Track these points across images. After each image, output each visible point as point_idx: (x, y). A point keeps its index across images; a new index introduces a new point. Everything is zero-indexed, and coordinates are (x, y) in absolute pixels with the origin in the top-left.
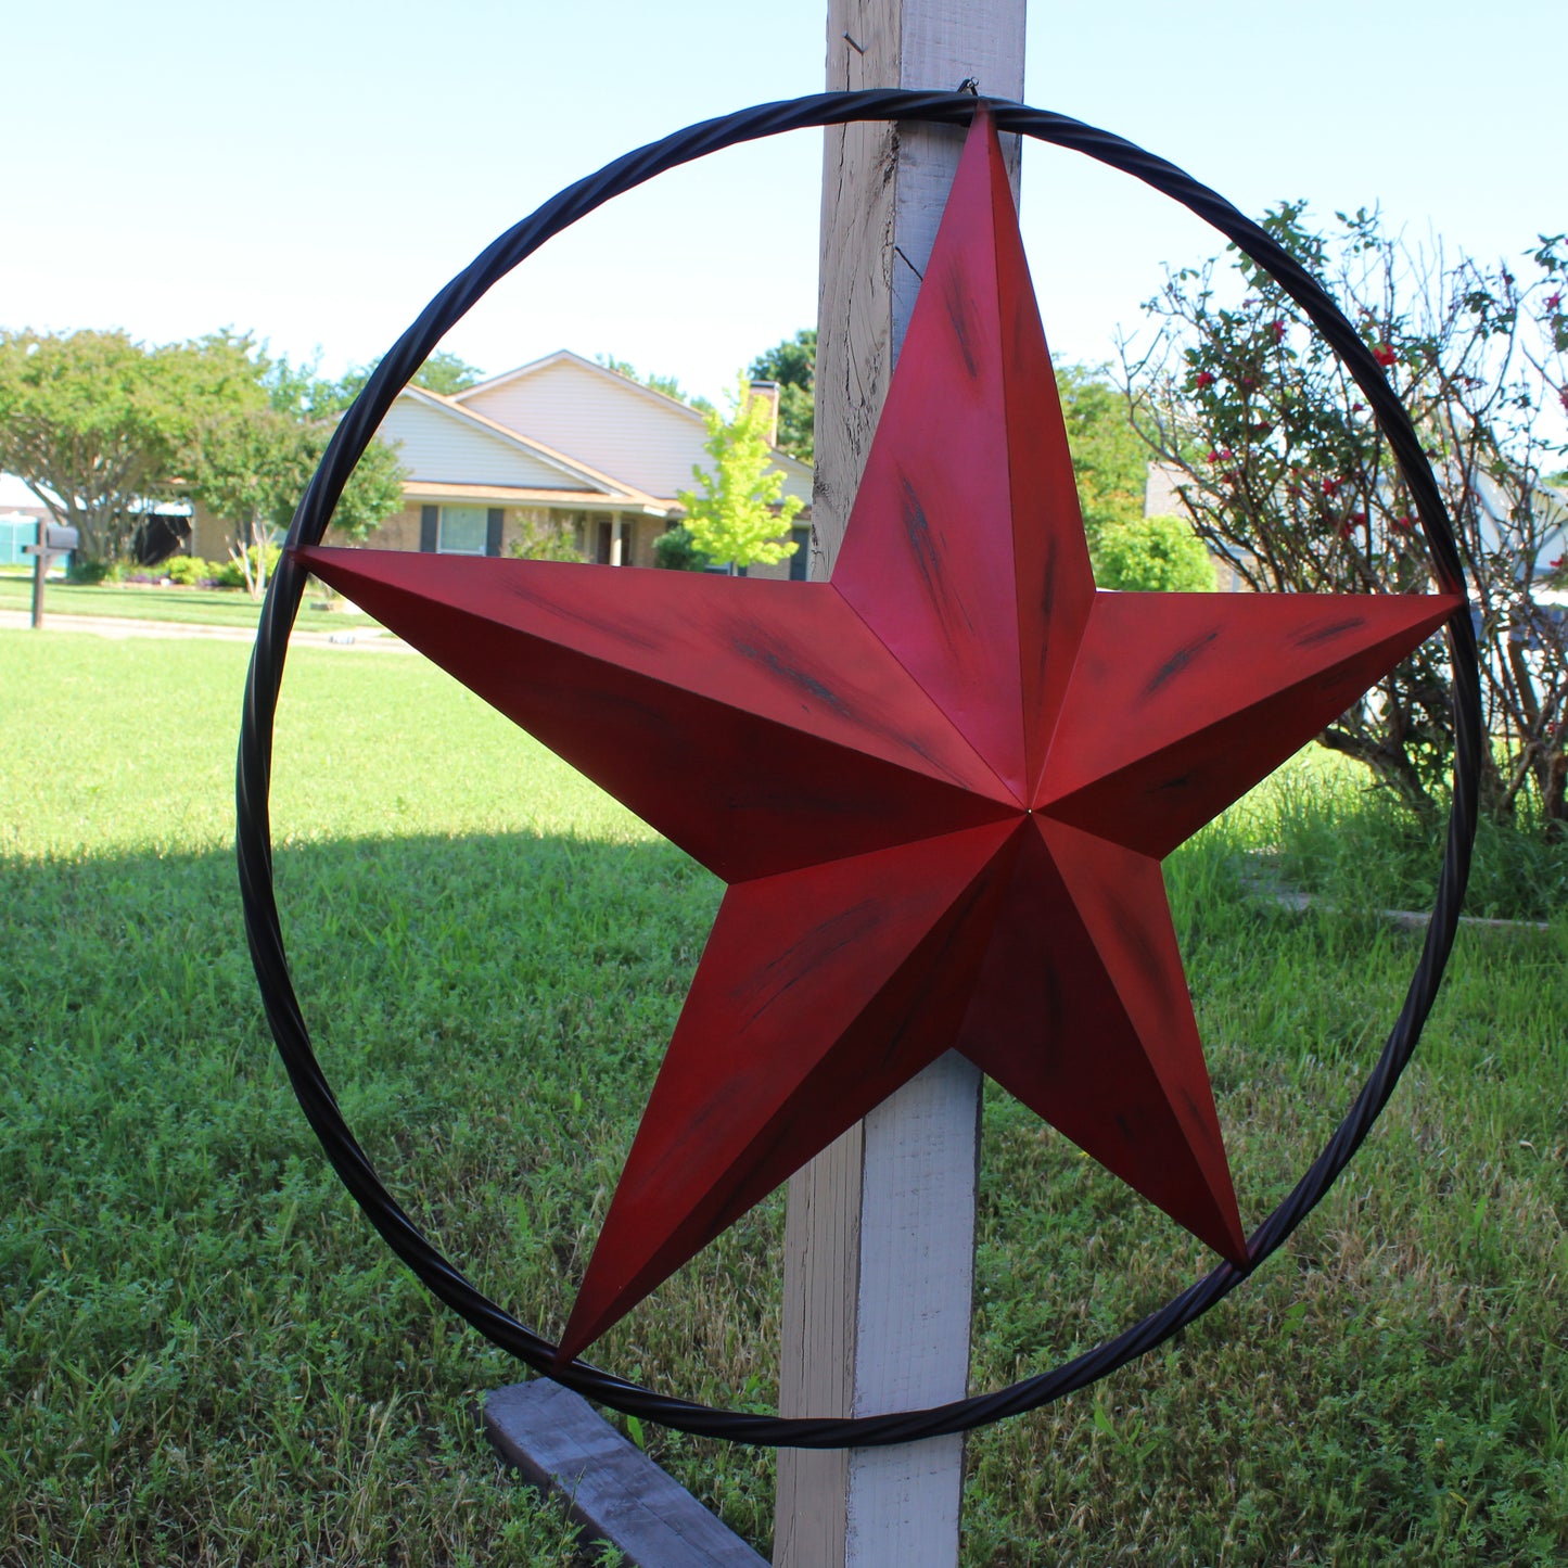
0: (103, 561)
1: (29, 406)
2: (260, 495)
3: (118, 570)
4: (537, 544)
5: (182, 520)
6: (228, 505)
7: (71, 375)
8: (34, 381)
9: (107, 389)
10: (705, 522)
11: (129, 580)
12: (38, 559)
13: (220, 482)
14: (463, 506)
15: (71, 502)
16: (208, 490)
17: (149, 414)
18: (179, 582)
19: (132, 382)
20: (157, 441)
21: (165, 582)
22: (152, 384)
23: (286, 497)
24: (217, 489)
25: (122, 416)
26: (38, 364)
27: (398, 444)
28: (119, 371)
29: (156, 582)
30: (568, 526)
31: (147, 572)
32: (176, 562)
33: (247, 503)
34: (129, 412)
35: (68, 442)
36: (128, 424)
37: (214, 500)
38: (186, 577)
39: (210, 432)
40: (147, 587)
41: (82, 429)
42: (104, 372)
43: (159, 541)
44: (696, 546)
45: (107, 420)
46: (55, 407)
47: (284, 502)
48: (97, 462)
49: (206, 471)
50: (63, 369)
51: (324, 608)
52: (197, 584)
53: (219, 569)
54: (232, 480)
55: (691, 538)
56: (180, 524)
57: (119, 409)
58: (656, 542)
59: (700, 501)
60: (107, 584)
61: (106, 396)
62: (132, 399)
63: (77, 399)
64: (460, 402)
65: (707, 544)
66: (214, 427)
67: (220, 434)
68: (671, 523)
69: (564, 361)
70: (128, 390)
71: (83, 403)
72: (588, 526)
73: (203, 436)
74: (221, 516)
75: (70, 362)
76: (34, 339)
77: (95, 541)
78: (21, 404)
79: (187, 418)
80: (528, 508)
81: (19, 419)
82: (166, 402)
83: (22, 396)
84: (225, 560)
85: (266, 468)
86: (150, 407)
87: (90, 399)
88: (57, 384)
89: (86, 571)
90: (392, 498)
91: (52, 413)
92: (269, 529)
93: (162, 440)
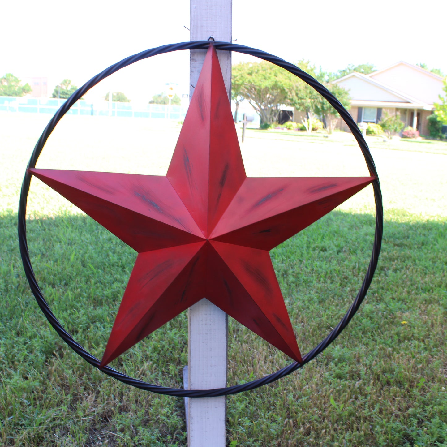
0: (269, 123)
1: (249, 81)
2: (310, 105)
3: (272, 126)
4: (389, 119)
5: (291, 112)
6: (302, 108)
7: (261, 72)
8: (250, 74)
9: (270, 76)
10: (441, 112)
11: (275, 128)
12: (244, 124)
13: (300, 101)
14: (370, 108)
15: (260, 107)
16: (296, 103)
17: (281, 82)
18: (289, 129)
19: (277, 73)
20: (283, 90)
21: (285, 129)
22: (282, 74)
23: (317, 105)
24: (299, 103)
25: (274, 83)
26: (252, 69)
27: (349, 90)
28: (273, 71)
29: (283, 129)
30: (398, 113)
31: (280, 126)
32: (288, 123)
33: (307, 107)
34: (276, 82)
35: (259, 91)
36: (275, 86)
37: (298, 106)
38: (291, 127)
39: (297, 87)
40: (280, 130)
41: (263, 87)
42: (269, 71)
43: (285, 117)
44: (438, 119)
45: (269, 84)
46: (256, 81)
47: (316, 107)
48: (268, 96)
49: (295, 98)
50: (258, 70)
51: (327, 137)
52: (294, 130)
53: (300, 126)
54: (303, 101)
55: (437, 116)
56: (291, 113)
57: (273, 81)
58: (428, 117)
59: (440, 105)
60: (269, 129)
61: (269, 78)
62: (276, 78)
63: (262, 79)
64: (370, 77)
65: (442, 119)
66: (298, 86)
67: (300, 88)
68: (432, 112)
69: (401, 64)
70: (276, 76)
71: (263, 80)
72: (407, 113)
73: (295, 88)
74: (299, 111)
75: (260, 68)
76: (251, 63)
77: (267, 118)
78: (247, 80)
79: (291, 83)
80: (386, 108)
81: (247, 85)
82: (286, 79)
83: (247, 78)
84: (301, 123)
85: (312, 97)
86: (281, 80)
87: (265, 79)
88: (257, 75)
89: (264, 126)
90: (347, 105)
91: (255, 83)
92: (313, 114)
93: (284, 90)
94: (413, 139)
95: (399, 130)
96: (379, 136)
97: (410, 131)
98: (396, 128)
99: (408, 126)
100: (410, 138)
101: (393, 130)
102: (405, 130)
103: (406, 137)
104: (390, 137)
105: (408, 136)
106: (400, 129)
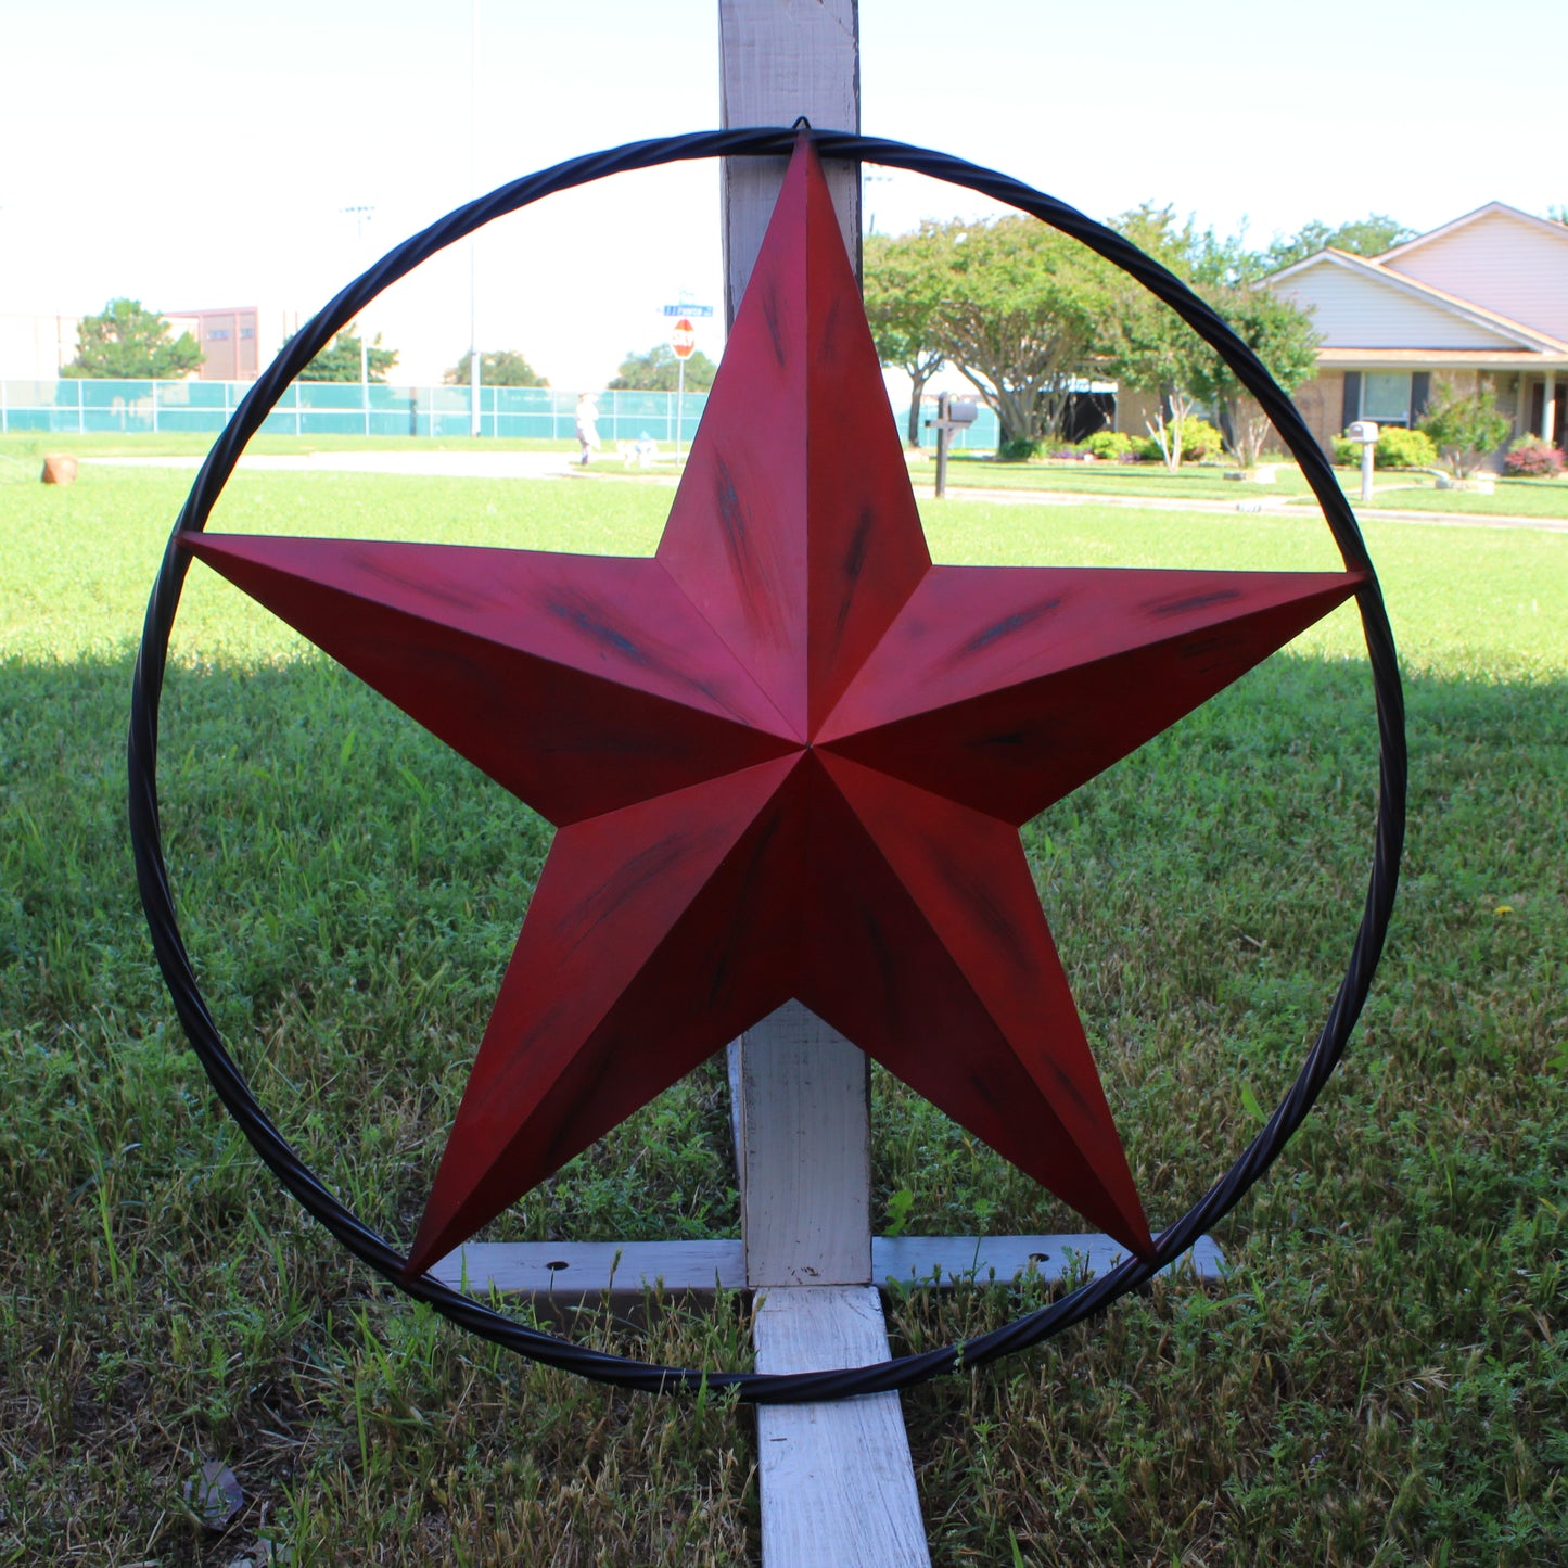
0: (1029, 439)
1: (957, 292)
2: (1175, 367)
3: (1044, 447)
4: (1456, 406)
5: (1108, 396)
6: (1145, 379)
7: (997, 259)
8: (960, 268)
9: (1030, 271)
11: (1053, 457)
12: (940, 432)
13: (1137, 356)
14: (1386, 372)
15: (999, 384)
16: (1125, 364)
17: (1070, 293)
18: (1102, 457)
19: (1054, 263)
20: (1077, 320)
21: (1088, 458)
22: (1072, 263)
23: (1200, 367)
24: (1134, 363)
25: (1043, 296)
26: (965, 251)
27: (1312, 309)
28: (1041, 253)
29: (1080, 458)
30: (1488, 386)
31: (1071, 448)
32: (1099, 438)
33: (1162, 376)
34: (1051, 292)
35: (994, 327)
36: (1050, 308)
37: (1131, 374)
38: (1109, 452)
39: (1127, 306)
40: (1071, 463)
41: (1006, 312)
42: (1026, 254)
43: (1085, 418)
45: (1029, 302)
46: (980, 291)
47: (1197, 372)
48: (1024, 343)
49: (1123, 346)
50: (988, 254)
51: (1237, 477)
52: (1120, 458)
53: (1141, 443)
54: (1148, 354)
56: (1106, 401)
57: (1041, 290)
60: (1033, 460)
61: (1028, 278)
62: (1054, 279)
63: (1001, 283)
64: (1384, 264)
66: (1130, 301)
67: (1136, 308)
69: (1495, 213)
70: (1050, 271)
71: (1006, 286)
72: (1521, 388)
73: (1121, 311)
74: (1137, 389)
75: (995, 247)
76: (962, 228)
77: (1022, 420)
78: (950, 290)
79: (1106, 295)
80: (1445, 370)
81: (950, 305)
82: (1086, 281)
83: (950, 282)
84: (1146, 435)
85: (1181, 340)
86: (1070, 286)
87: (1013, 282)
88: (982, 269)
89: (1014, 449)
90: (1306, 365)
91: (978, 297)
92: (1186, 402)
93: (1082, 318)
94: (1545, 480)
95: (1491, 445)
96: (1421, 472)
97: (1533, 449)
98: (1482, 438)
99: (1523, 433)
100: (1531, 474)
101: (1470, 447)
102: (1516, 447)
103: (1518, 472)
104: (1459, 472)
105: (1527, 468)
106: (1497, 440)
